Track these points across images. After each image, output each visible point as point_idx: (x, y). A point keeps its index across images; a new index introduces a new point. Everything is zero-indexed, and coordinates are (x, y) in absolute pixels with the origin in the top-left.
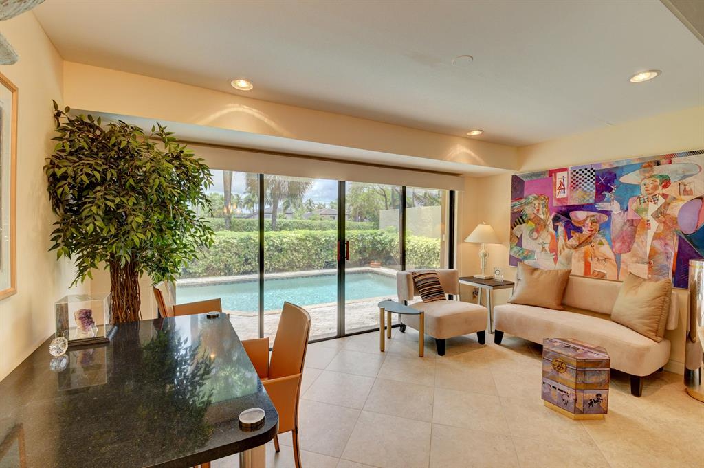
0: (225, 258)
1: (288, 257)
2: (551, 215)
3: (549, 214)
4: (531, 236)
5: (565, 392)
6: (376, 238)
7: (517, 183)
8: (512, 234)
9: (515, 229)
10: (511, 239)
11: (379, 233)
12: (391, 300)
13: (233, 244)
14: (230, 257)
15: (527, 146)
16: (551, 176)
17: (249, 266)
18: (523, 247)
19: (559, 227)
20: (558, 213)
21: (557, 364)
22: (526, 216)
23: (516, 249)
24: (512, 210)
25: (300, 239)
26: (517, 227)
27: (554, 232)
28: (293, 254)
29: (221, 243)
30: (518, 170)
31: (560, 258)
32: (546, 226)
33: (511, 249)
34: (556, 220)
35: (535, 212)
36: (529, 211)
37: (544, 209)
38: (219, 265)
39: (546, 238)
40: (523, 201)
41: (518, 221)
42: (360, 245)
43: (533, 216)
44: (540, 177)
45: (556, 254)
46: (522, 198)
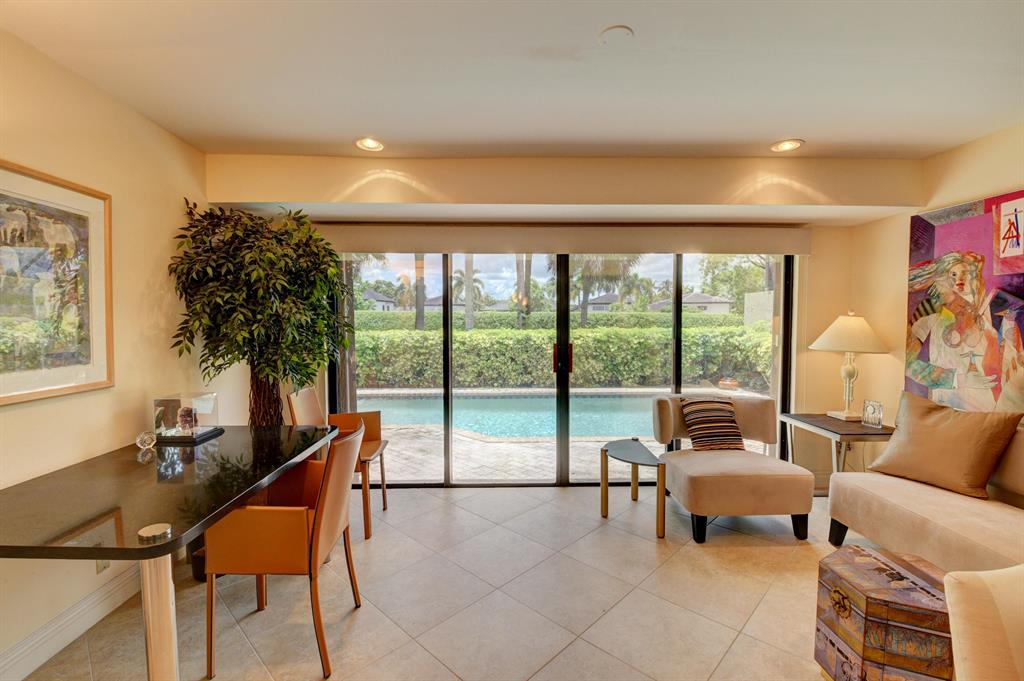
0: (497, 364)
1: (581, 366)
2: (987, 294)
3: (983, 293)
4: (946, 339)
5: (847, 658)
6: (731, 340)
7: (921, 231)
8: (909, 334)
9: (916, 324)
10: (908, 346)
11: (737, 333)
12: (637, 440)
13: (507, 346)
14: (505, 363)
15: (942, 153)
16: (988, 210)
17: (529, 376)
18: (931, 363)
19: (1004, 320)
20: (1003, 289)
21: (836, 596)
22: (938, 297)
23: (917, 365)
24: (910, 287)
25: (599, 341)
26: (921, 320)
27: (994, 331)
28: (589, 363)
29: (492, 345)
30: (925, 206)
31: (1006, 387)
32: (977, 318)
33: (908, 364)
34: (998, 304)
35: (956, 288)
36: (943, 286)
37: (975, 282)
38: (491, 372)
39: (977, 344)
40: (933, 267)
41: (921, 309)
42: (700, 351)
43: (952, 298)
44: (965, 216)
45: (998, 380)
46: (929, 262)
